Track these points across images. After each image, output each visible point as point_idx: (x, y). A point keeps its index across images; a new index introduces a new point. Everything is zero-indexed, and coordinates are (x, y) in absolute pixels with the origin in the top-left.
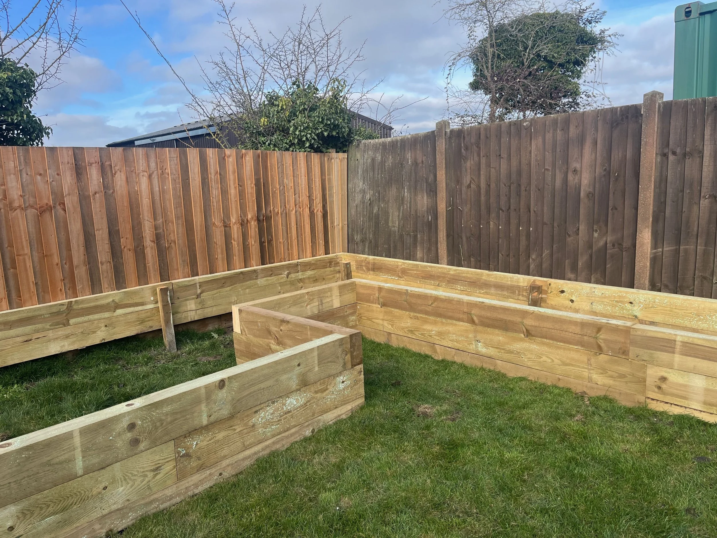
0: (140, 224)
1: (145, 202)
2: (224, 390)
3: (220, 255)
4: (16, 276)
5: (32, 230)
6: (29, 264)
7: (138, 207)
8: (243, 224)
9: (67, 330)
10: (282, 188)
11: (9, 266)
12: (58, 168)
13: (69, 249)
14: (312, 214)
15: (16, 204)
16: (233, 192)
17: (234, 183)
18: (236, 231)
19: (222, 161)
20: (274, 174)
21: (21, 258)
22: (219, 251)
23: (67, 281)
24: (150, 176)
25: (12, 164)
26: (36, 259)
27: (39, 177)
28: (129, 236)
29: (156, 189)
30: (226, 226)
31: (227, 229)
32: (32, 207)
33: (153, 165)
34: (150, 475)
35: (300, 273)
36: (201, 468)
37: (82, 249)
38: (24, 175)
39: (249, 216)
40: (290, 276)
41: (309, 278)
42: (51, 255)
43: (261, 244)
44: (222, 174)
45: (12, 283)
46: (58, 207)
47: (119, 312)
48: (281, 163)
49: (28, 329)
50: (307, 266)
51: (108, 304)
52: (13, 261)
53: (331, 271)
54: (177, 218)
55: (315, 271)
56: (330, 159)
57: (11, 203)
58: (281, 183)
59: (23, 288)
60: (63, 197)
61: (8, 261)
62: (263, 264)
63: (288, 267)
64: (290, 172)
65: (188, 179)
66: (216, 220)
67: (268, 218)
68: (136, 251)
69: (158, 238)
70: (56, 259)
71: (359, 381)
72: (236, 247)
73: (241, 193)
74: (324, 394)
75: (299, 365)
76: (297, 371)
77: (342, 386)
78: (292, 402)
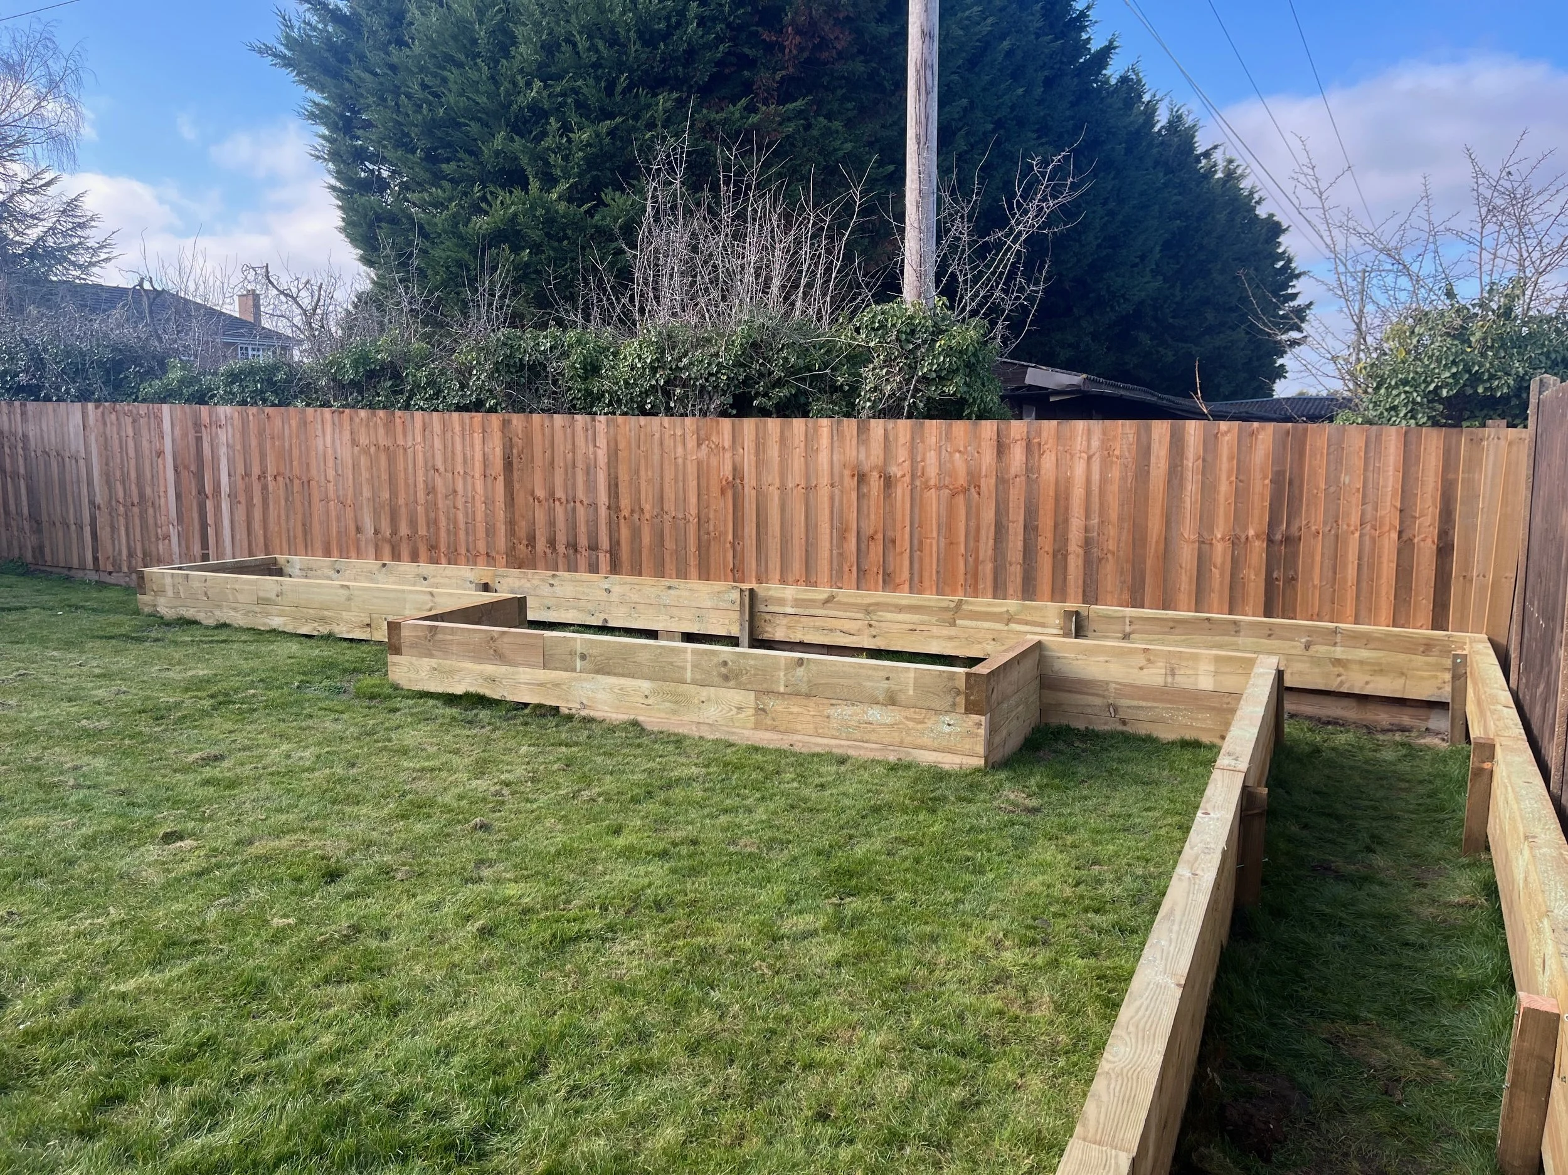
0: (1066, 521)
1: (1078, 493)
2: (802, 669)
3: (1185, 583)
4: (921, 559)
5: (943, 513)
6: (935, 549)
7: (1067, 499)
8: (1236, 542)
9: (952, 631)
10: (1332, 489)
11: (916, 548)
12: (979, 446)
13: (977, 540)
14: (1406, 545)
15: (932, 483)
16: (1224, 488)
17: (1228, 478)
18: (1220, 551)
19: (1210, 443)
20: (1317, 465)
21: (928, 541)
22: (1184, 578)
23: (969, 576)
24: (1089, 458)
25: (933, 439)
26: (942, 545)
27: (957, 455)
28: (1049, 534)
29: (1096, 477)
30: (1204, 544)
31: (1206, 547)
32: (947, 487)
33: (1095, 443)
35: (1338, 649)
36: (774, 729)
37: (991, 542)
38: (944, 452)
39: (1251, 533)
40: (1313, 648)
41: (1361, 663)
42: (958, 544)
43: (1270, 582)
44: (1209, 459)
45: (916, 566)
46: (973, 490)
47: (1014, 626)
48: (1337, 448)
49: (916, 618)
50: (1367, 640)
51: (1001, 613)
52: (921, 543)
53: (1428, 664)
54: (1121, 519)
55: (1380, 654)
56: (1476, 442)
57: (927, 481)
58: (1333, 480)
59: (926, 574)
60: (980, 477)
61: (916, 542)
62: (1268, 613)
63: (1310, 631)
64: (1358, 462)
65: (1148, 466)
66: (1188, 530)
67: (1291, 541)
68: (1054, 556)
69: (1087, 543)
70: (962, 550)
71: (977, 735)
72: (1218, 578)
73: (1241, 492)
74: (920, 726)
75: (888, 679)
76: (885, 684)
77: (947, 729)
78: (876, 714)
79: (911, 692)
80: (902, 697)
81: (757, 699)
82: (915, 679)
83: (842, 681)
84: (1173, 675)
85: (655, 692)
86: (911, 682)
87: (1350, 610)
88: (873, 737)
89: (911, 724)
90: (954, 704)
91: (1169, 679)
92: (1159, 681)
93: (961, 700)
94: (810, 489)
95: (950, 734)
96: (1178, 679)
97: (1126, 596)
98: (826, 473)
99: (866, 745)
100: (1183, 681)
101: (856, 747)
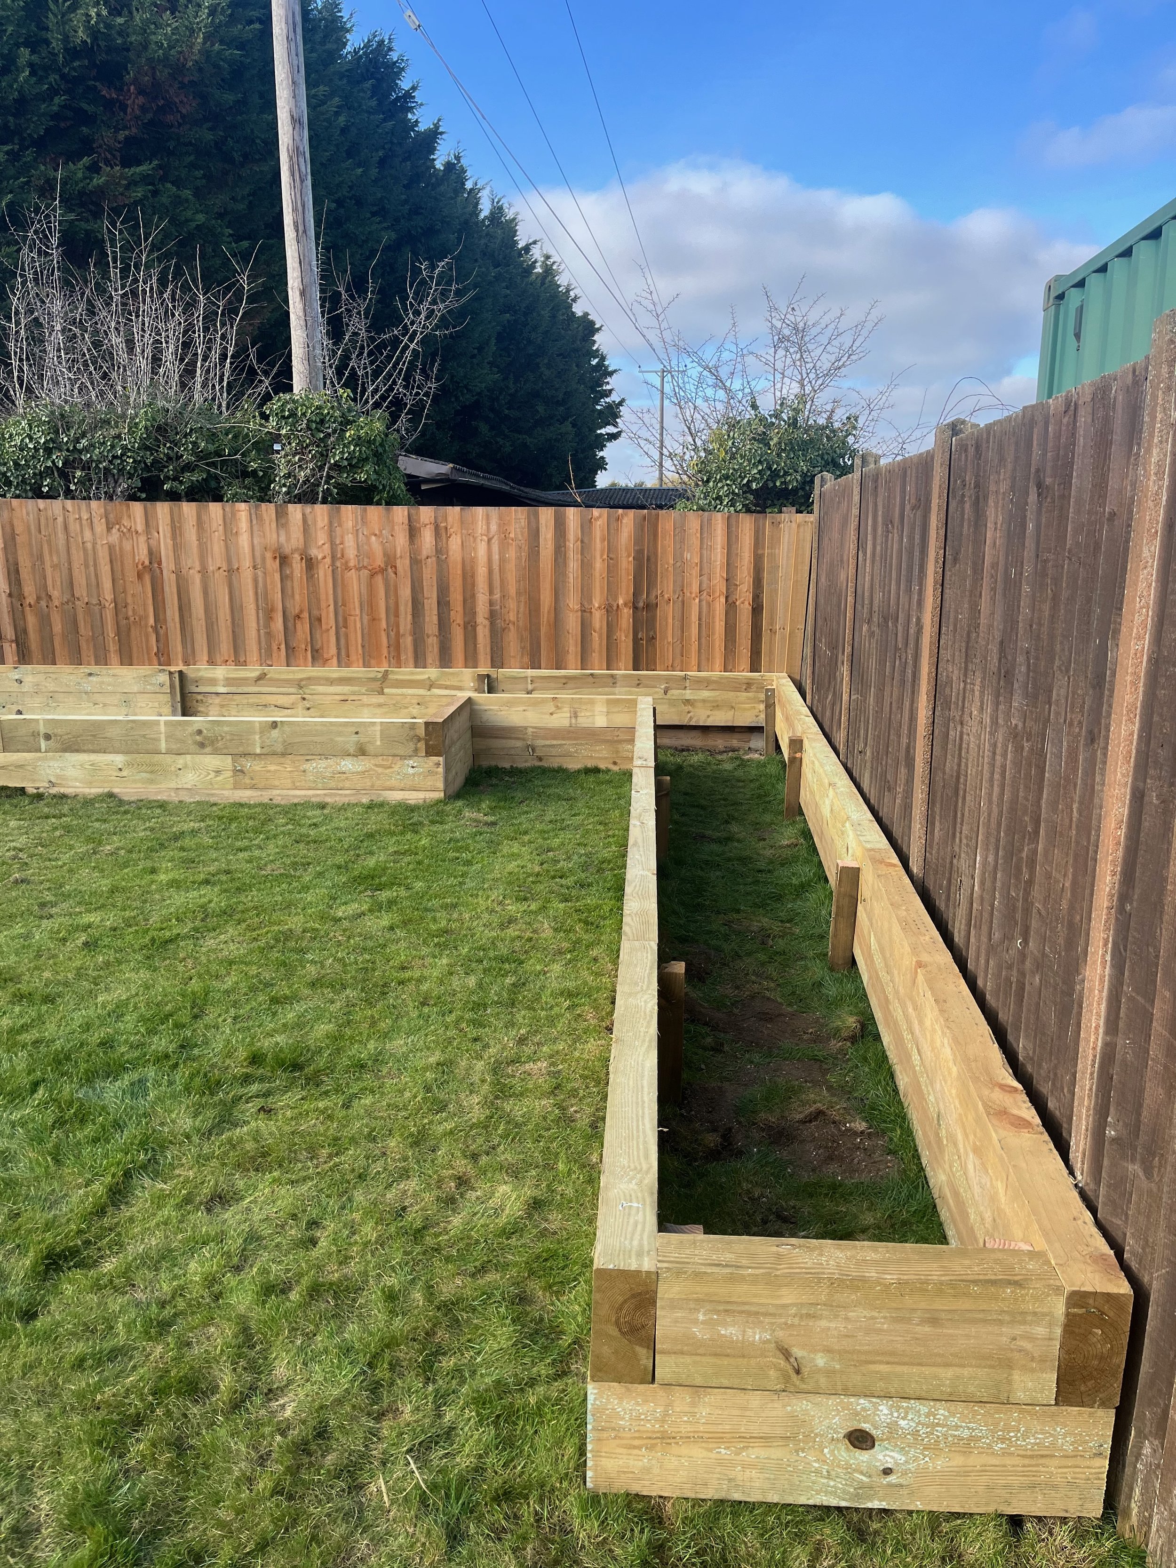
0: (473, 596)
1: (482, 571)
2: (276, 731)
3: (572, 647)
4: (347, 636)
5: (364, 591)
6: (359, 625)
7: (473, 576)
8: (610, 610)
9: (381, 699)
10: (678, 564)
11: (341, 624)
12: (393, 529)
13: (397, 615)
14: (731, 607)
15: (352, 564)
16: (599, 565)
17: (602, 556)
18: (598, 619)
19: (586, 526)
20: (667, 545)
21: (352, 618)
22: (571, 641)
23: (392, 649)
24: (489, 540)
25: (350, 524)
26: (365, 621)
27: (373, 538)
28: (460, 608)
29: (496, 557)
30: (585, 612)
31: (587, 615)
32: (365, 567)
33: (494, 527)
34: (213, 774)
35: (688, 692)
36: (253, 787)
37: (410, 617)
38: (360, 535)
39: (621, 602)
40: (670, 692)
41: (704, 701)
42: (380, 620)
43: (636, 641)
44: (586, 541)
45: (343, 641)
46: (390, 570)
47: (436, 691)
48: (681, 530)
49: (346, 689)
50: (707, 683)
51: (424, 680)
52: (345, 620)
53: (748, 698)
54: (519, 593)
55: (717, 693)
56: (776, 524)
57: (347, 562)
58: (678, 556)
59: (352, 649)
60: (395, 558)
61: (340, 619)
62: (636, 668)
63: (668, 679)
64: (695, 541)
65: (538, 546)
66: (572, 601)
67: (650, 607)
68: (465, 628)
69: (492, 616)
70: (384, 625)
71: (437, 773)
72: (597, 640)
73: (612, 568)
74: (387, 771)
75: (357, 733)
76: (355, 738)
77: (411, 771)
78: (348, 765)
79: (378, 743)
80: (370, 748)
81: (234, 761)
82: (382, 731)
83: (315, 739)
84: (576, 717)
85: (129, 764)
86: (378, 734)
87: (694, 661)
88: (347, 784)
89: (380, 770)
90: (416, 750)
91: (573, 721)
92: (565, 723)
93: (422, 745)
94: (232, 572)
95: (414, 775)
96: (580, 720)
97: (526, 659)
98: (247, 556)
99: (340, 792)
100: (584, 721)
101: (331, 795)
